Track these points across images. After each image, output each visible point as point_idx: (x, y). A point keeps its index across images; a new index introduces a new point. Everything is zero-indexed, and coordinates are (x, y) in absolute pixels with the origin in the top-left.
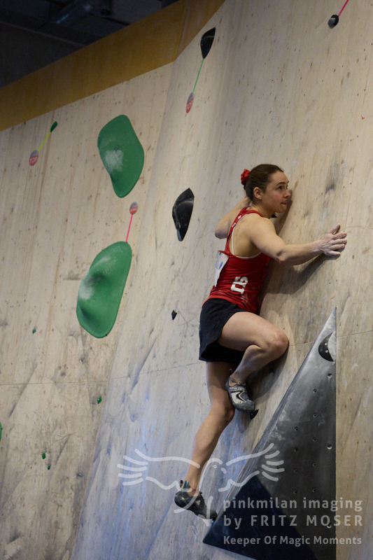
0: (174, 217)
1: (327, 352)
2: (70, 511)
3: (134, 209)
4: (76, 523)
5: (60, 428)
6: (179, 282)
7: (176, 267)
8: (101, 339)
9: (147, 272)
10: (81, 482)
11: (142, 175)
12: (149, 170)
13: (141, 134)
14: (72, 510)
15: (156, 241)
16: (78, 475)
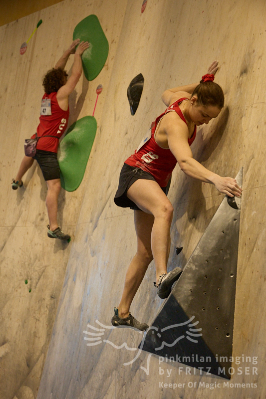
0: (128, 96)
1: (234, 201)
2: (45, 324)
3: (100, 90)
4: (49, 333)
5: (39, 261)
6: (130, 148)
7: (128, 136)
8: (71, 193)
9: (108, 140)
10: (54, 303)
11: (106, 63)
12: (112, 59)
13: (107, 30)
14: (47, 324)
15: (115, 116)
16: (52, 297)
